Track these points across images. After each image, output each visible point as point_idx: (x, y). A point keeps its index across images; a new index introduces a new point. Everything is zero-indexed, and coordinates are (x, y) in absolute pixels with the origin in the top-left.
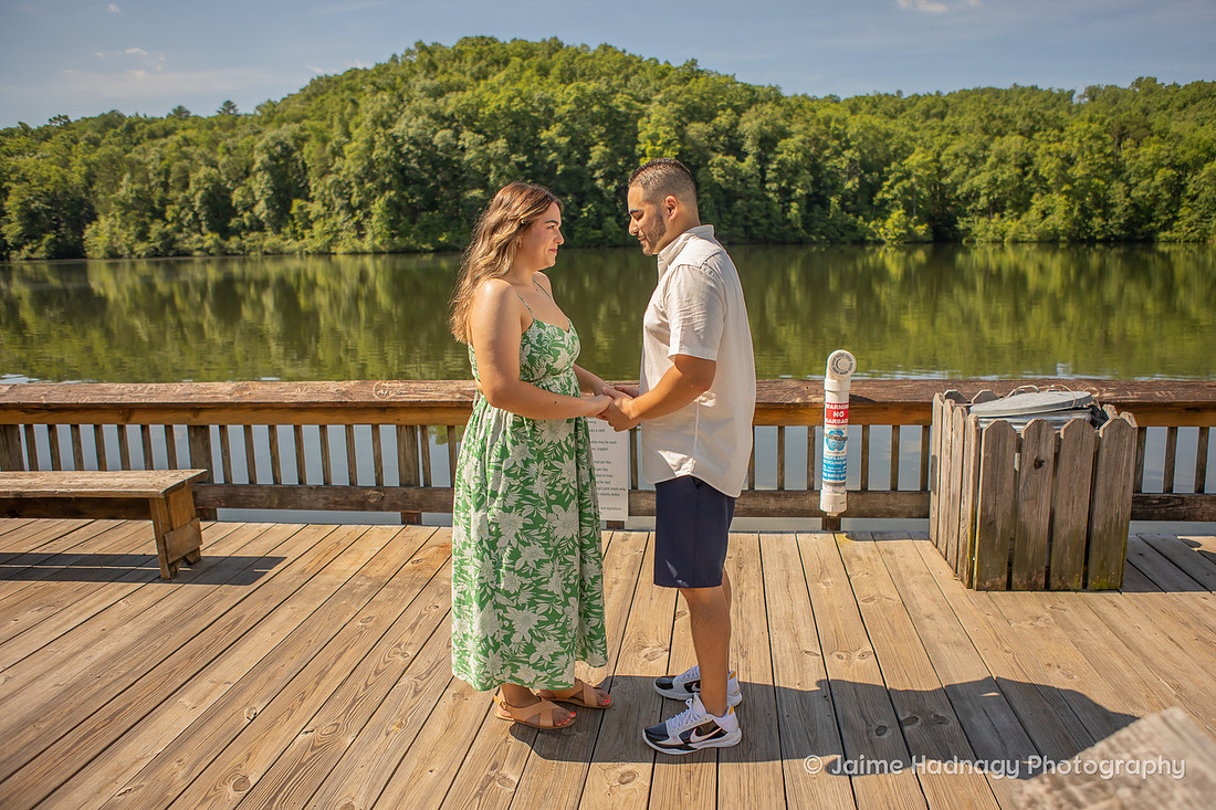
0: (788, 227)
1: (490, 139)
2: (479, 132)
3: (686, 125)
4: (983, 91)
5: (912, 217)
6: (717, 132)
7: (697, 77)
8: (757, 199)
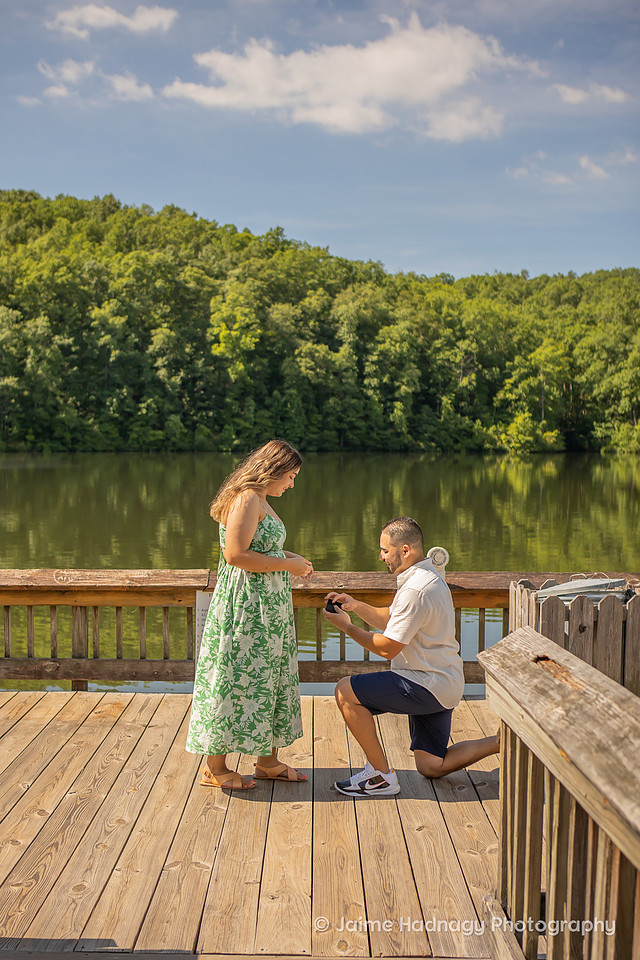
0: (390, 431)
1: (28, 316)
2: (15, 307)
3: (269, 306)
4: (625, 273)
5: (540, 421)
6: (306, 316)
7: (283, 250)
8: (353, 398)
